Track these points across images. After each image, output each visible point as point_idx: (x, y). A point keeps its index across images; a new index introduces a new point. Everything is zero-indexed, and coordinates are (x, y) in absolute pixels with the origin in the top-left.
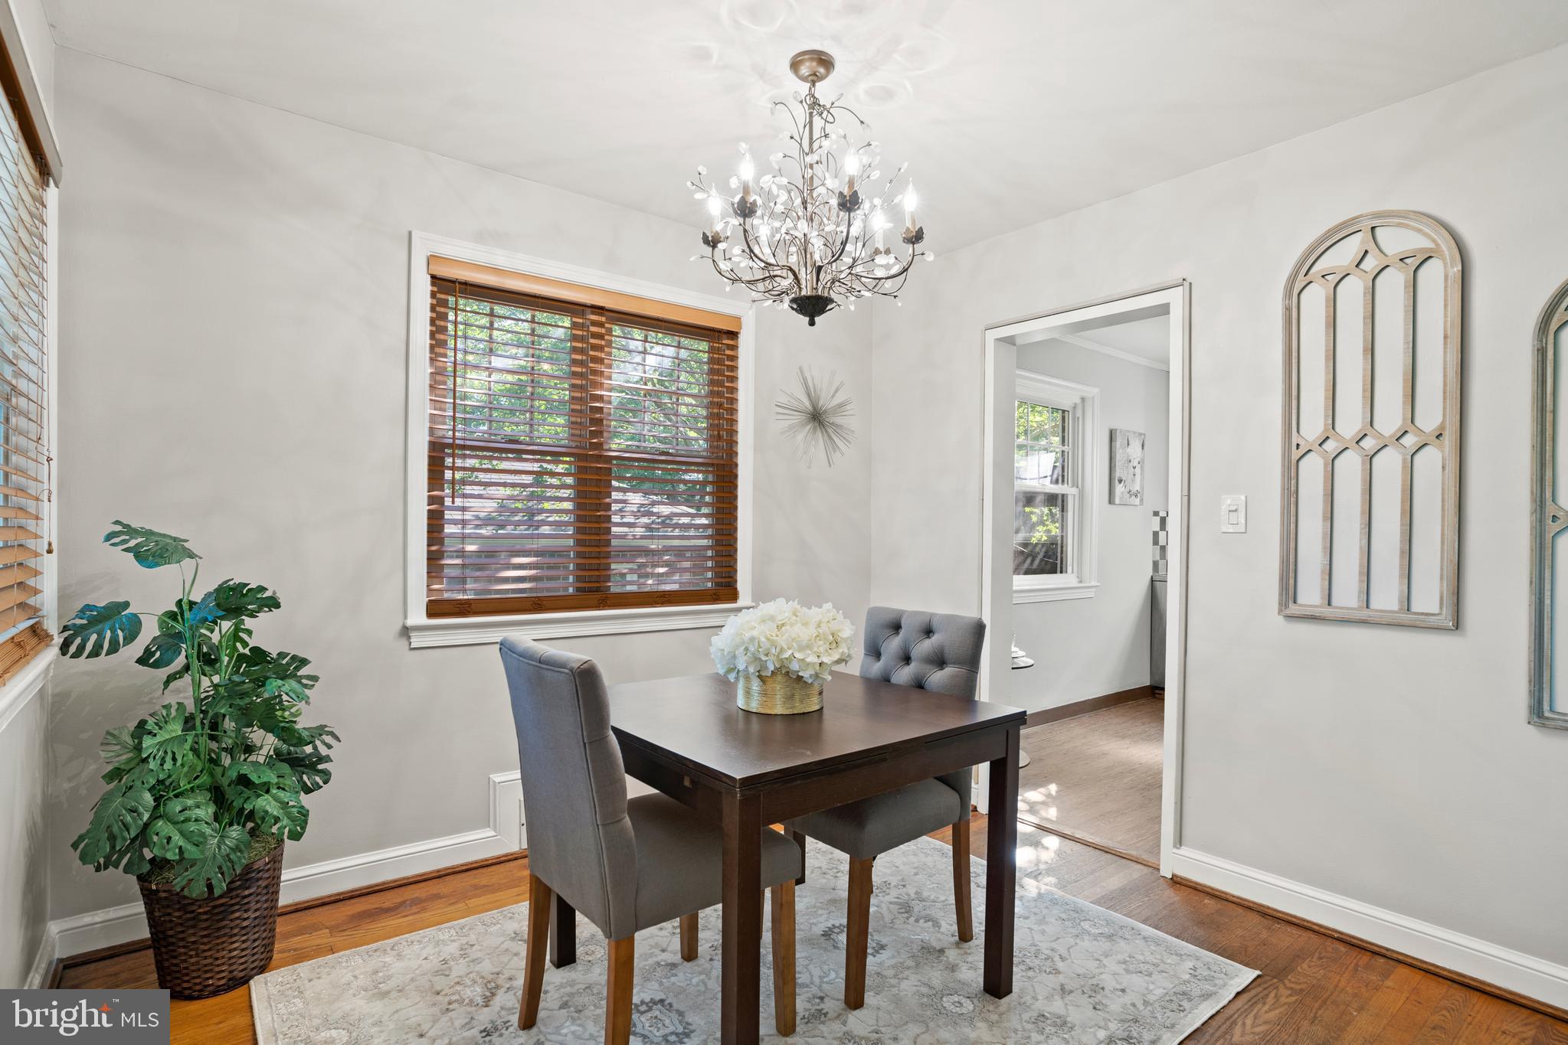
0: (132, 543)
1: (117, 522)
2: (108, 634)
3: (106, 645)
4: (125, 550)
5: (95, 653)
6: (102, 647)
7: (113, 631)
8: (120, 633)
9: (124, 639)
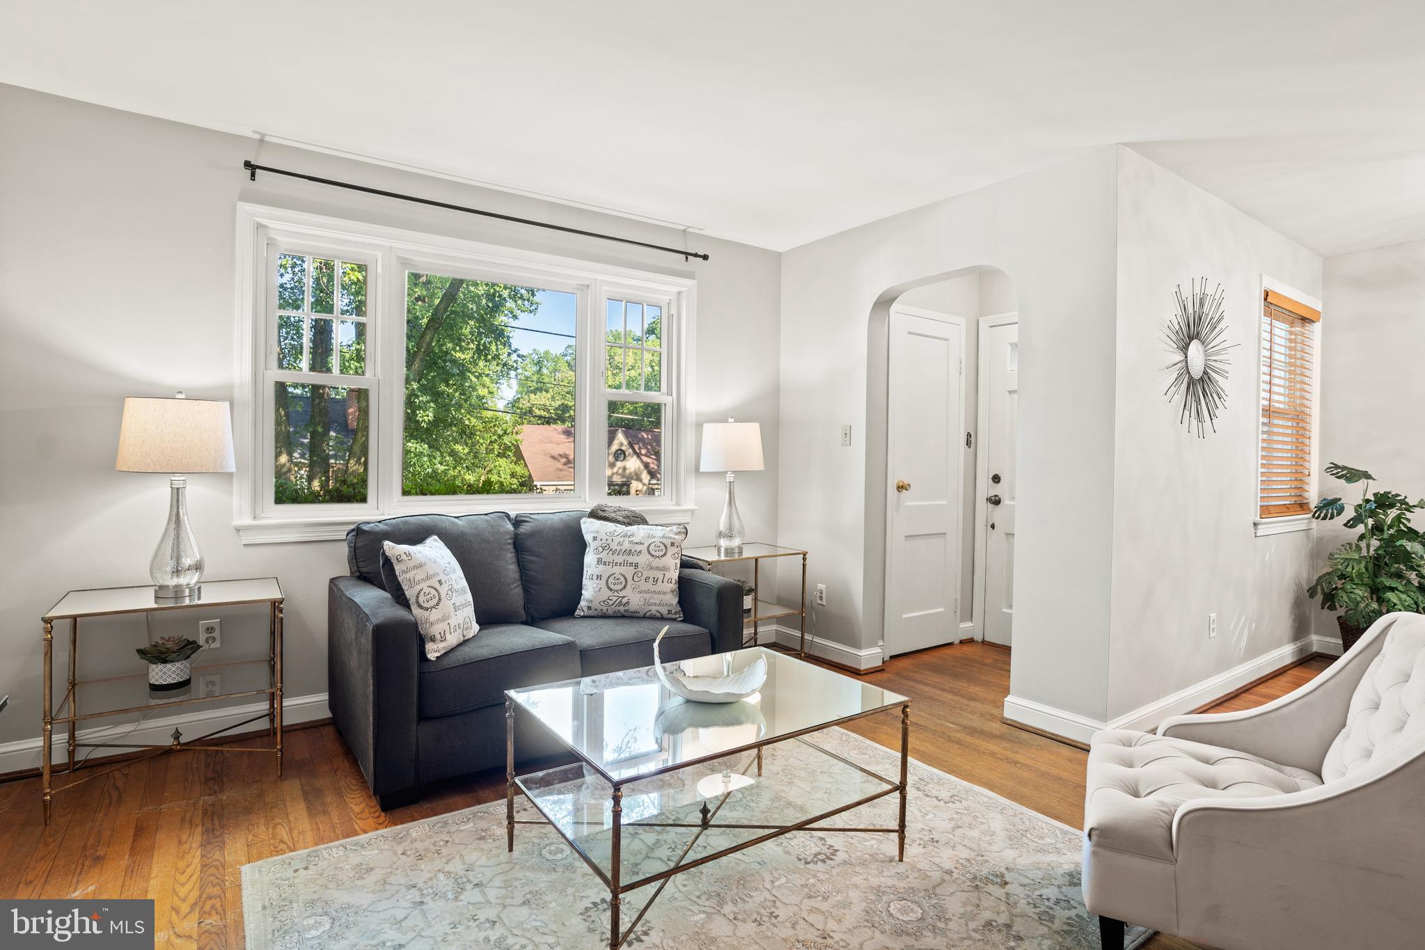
0: (1335, 472)
1: (1332, 463)
2: (1330, 511)
3: (1329, 516)
4: (1336, 477)
5: (1332, 518)
6: (1327, 516)
7: (1332, 510)
8: (1335, 511)
9: (1337, 513)
